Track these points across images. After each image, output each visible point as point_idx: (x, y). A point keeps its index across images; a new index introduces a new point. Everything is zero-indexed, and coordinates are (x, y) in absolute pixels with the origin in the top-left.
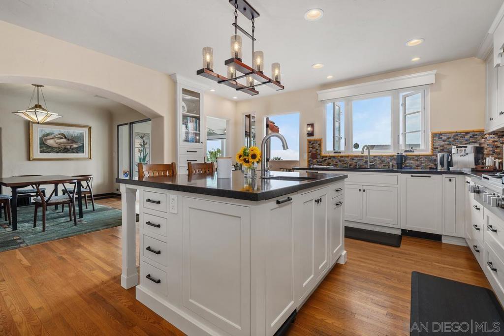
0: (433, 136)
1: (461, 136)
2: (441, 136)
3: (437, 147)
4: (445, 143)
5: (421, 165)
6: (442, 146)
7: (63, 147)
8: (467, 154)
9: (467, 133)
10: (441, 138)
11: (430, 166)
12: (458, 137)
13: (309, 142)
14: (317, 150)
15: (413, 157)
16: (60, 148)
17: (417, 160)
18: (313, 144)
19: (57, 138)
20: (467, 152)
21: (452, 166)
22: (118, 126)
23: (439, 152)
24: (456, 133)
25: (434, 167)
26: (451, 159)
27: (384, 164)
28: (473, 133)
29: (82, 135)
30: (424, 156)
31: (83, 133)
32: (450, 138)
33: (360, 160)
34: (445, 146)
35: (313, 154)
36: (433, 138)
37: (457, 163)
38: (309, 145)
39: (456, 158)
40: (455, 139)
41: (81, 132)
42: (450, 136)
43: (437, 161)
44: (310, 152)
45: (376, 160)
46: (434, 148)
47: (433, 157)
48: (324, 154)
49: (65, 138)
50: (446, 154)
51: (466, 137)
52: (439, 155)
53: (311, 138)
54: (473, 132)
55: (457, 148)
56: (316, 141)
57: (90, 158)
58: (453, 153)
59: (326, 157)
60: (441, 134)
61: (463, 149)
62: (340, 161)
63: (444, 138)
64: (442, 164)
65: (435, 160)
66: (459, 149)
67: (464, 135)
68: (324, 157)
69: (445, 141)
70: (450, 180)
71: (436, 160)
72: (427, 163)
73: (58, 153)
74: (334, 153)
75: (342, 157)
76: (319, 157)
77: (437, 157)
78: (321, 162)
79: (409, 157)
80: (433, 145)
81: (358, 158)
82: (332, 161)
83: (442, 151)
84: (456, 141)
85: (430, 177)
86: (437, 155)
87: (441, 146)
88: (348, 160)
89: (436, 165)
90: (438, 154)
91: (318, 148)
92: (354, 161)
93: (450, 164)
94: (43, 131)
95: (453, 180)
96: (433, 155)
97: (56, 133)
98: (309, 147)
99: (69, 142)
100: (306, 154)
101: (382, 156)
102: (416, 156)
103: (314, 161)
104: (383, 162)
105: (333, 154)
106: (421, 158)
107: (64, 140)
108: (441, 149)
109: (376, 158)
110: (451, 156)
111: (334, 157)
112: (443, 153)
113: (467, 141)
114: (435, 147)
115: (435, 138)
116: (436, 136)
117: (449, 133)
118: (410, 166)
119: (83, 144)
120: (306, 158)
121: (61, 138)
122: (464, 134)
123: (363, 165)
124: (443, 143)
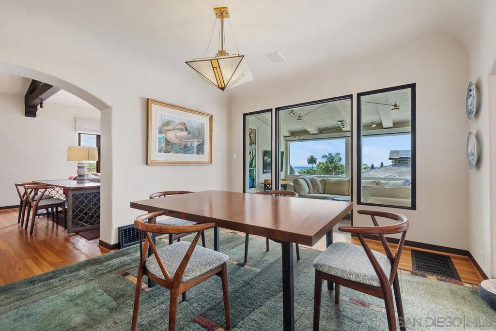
7: (184, 144)
16: (180, 146)
19: (178, 129)
22: (245, 115)
29: (203, 126)
31: (204, 124)
41: (202, 121)
49: (187, 130)
57: (211, 162)
73: (178, 153)
94: (163, 118)
97: (177, 122)
99: (190, 136)
107: (184, 134)
119: (203, 140)
121: (181, 130)
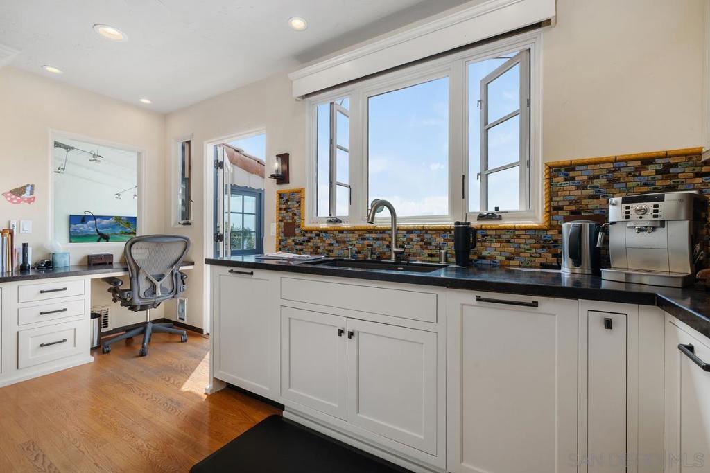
0: (550, 173)
1: (627, 170)
2: (571, 174)
3: (560, 204)
4: (585, 192)
5: (518, 254)
6: (576, 202)
8: (663, 224)
9: (647, 161)
10: (573, 178)
11: (542, 260)
12: (621, 174)
13: (281, 196)
14: (295, 214)
15: (498, 232)
17: (508, 241)
18: (287, 200)
20: (663, 214)
21: (608, 266)
23: (566, 219)
24: (615, 160)
25: (553, 261)
26: (606, 241)
27: (430, 252)
28: (667, 160)
30: (525, 229)
32: (597, 177)
33: (378, 239)
34: (584, 202)
35: (286, 225)
36: (550, 179)
37: (624, 251)
38: (280, 203)
39: (620, 237)
40: (612, 181)
42: (596, 173)
43: (562, 244)
44: (281, 221)
45: (412, 240)
46: (553, 209)
47: (550, 233)
48: (307, 224)
50: (587, 225)
51: (643, 173)
52: (567, 228)
53: (284, 188)
54: (667, 155)
55: (624, 201)
56: (293, 193)
58: (611, 220)
59: (311, 231)
60: (571, 167)
61: (649, 206)
62: (337, 242)
63: (581, 177)
64: (576, 258)
65: (556, 241)
66: (635, 206)
67: (637, 169)
68: (306, 232)
69: (581, 187)
70: (608, 324)
71: (557, 243)
72: (533, 251)
74: (330, 221)
75: (341, 232)
76: (297, 231)
77: (560, 232)
78: (301, 244)
79: (489, 232)
80: (551, 200)
81: (373, 235)
82: (323, 241)
83: (575, 215)
84: (615, 185)
85: (535, 304)
86: (561, 227)
87: (571, 203)
88: (353, 238)
89: (558, 256)
90: (565, 225)
91: (296, 211)
92: (366, 242)
93: (601, 258)
95: (618, 321)
96: (551, 227)
98: (280, 209)
100: (275, 224)
101: (426, 230)
102: (506, 229)
103: (289, 241)
104: (428, 244)
105: (324, 226)
106: (518, 237)
108: (572, 212)
109: (411, 236)
110: (606, 231)
111: (325, 231)
112: (577, 223)
113: (646, 185)
114: (555, 204)
115: (555, 180)
116: (560, 172)
117: (595, 163)
118: (491, 258)
120: (275, 235)
122: (639, 163)
123: (384, 253)
124: (579, 192)
